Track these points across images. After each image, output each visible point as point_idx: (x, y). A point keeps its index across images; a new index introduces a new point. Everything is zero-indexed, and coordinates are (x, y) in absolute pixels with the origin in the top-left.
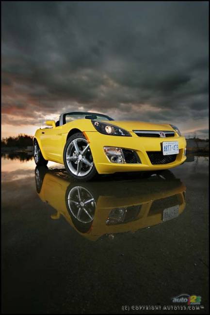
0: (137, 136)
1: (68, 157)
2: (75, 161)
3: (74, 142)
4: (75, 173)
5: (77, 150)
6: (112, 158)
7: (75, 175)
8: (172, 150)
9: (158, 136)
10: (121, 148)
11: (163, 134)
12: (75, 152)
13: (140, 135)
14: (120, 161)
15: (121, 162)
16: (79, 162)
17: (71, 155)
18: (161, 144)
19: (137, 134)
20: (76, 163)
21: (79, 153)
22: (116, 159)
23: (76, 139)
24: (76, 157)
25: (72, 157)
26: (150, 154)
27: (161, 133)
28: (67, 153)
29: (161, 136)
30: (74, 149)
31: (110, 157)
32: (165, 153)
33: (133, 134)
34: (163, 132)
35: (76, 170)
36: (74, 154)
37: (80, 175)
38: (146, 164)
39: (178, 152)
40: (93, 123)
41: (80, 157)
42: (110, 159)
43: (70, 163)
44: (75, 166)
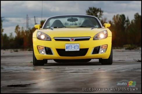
10: (44, 47)
11: (73, 39)
13: (56, 40)
29: (71, 40)
42: (40, 52)
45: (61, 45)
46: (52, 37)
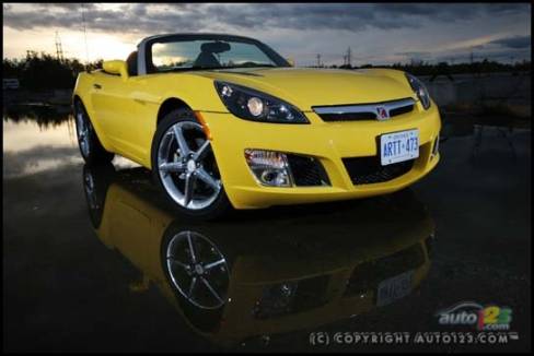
0: (322, 122)
1: (163, 164)
2: (180, 173)
3: (176, 129)
4: (181, 201)
5: (183, 149)
6: (264, 174)
7: (180, 206)
8: (404, 151)
9: (371, 117)
10: (284, 153)
11: (384, 112)
12: (179, 151)
13: (328, 118)
14: (282, 181)
15: (285, 183)
16: (188, 175)
17: (171, 160)
18: (378, 140)
19: (321, 115)
20: (181, 177)
21: (189, 157)
22: (272, 176)
23: (181, 124)
24: (180, 165)
25: (172, 164)
26: (349, 163)
27: (378, 110)
28: (160, 154)
29: (379, 116)
30: (175, 145)
31: (258, 171)
32: (385, 161)
33: (313, 117)
34: (383, 106)
35: (183, 194)
36: (176, 156)
37: (192, 206)
38: (341, 186)
39: (415, 154)
40: (219, 86)
41: (191, 165)
42: (259, 176)
43: (169, 178)
44: (180, 186)
45: (358, 140)
46: (303, 105)
